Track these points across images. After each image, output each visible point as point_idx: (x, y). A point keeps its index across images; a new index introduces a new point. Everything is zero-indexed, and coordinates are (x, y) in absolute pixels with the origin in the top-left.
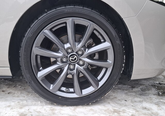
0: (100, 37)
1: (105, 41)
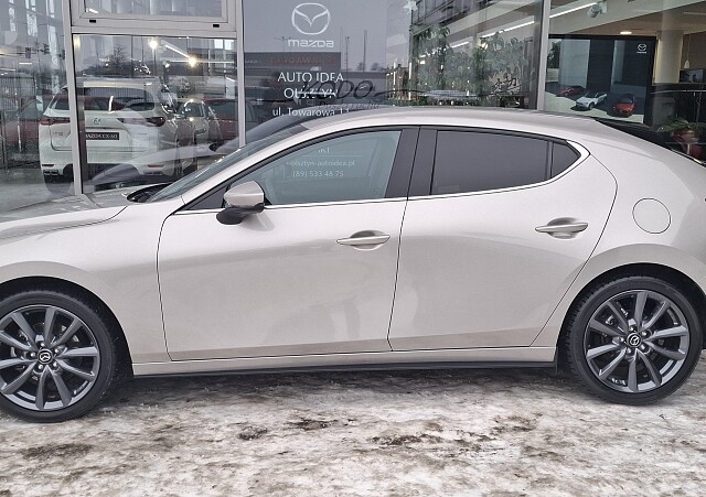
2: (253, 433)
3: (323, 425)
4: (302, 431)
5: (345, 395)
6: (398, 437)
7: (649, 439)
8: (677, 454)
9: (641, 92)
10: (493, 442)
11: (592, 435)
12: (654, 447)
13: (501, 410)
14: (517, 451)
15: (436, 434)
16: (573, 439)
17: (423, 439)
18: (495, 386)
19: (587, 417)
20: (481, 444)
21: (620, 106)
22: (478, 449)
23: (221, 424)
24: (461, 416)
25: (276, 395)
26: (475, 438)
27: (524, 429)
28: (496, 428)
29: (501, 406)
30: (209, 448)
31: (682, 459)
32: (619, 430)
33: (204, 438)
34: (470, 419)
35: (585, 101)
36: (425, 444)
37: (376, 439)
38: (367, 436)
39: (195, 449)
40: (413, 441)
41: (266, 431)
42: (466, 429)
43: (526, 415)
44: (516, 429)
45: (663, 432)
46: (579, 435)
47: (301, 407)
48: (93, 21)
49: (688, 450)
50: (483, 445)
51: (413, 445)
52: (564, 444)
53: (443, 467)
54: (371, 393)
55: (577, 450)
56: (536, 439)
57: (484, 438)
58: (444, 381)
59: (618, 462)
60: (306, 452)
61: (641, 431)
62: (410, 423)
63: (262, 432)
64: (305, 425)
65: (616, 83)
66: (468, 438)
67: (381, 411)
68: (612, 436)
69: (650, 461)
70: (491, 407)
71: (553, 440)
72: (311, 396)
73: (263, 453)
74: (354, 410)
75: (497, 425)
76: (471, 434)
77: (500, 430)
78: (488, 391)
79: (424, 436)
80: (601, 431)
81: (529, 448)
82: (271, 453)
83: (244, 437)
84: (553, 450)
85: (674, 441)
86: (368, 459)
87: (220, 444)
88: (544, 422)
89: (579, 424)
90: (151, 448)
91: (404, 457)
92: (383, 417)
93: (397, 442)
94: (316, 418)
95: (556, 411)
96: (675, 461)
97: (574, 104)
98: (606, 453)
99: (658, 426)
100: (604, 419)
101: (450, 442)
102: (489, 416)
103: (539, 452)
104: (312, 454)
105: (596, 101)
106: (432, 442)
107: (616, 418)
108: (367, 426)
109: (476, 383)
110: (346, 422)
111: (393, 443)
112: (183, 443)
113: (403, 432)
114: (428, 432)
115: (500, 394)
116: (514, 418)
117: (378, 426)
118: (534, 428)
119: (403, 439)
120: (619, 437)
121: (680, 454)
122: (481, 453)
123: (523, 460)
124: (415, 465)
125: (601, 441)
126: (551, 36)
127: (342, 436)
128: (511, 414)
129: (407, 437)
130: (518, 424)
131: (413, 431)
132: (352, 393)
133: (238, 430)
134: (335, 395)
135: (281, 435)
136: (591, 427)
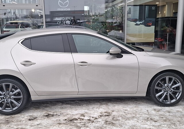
0: (177, 81)
1: (179, 83)
2: (33, 118)
3: (53, 116)
4: (46, 118)
5: (62, 106)
6: (72, 119)
7: (141, 118)
8: (148, 122)
9: (154, 20)
10: (98, 120)
11: (125, 117)
12: (142, 120)
13: (103, 110)
14: (103, 122)
15: (83, 118)
16: (120, 118)
17: (79, 119)
18: (104, 103)
19: (126, 112)
20: (94, 120)
21: (148, 24)
22: (93, 122)
23: (25, 116)
24: (92, 112)
25: (43, 107)
26: (94, 119)
27: (108, 116)
28: (100, 115)
29: (104, 109)
30: (19, 123)
31: (149, 124)
32: (134, 115)
33: (19, 120)
34: (94, 113)
35: (138, 23)
36: (79, 121)
37: (66, 120)
38: (63, 119)
39: (15, 124)
40: (76, 120)
41: (36, 118)
42: (92, 116)
43: (110, 111)
44: (106, 115)
45: (146, 116)
46: (122, 117)
47: (49, 110)
48: (4, 6)
49: (151, 121)
50: (95, 121)
51: (75, 121)
52: (117, 120)
53: (80, 128)
54: (69, 106)
55: (120, 122)
56: (110, 119)
57: (96, 118)
58: (91, 101)
59: (130, 125)
60: (45, 124)
61: (140, 115)
62: (77, 114)
63: (35, 118)
64: (48, 116)
65: (147, 17)
66: (91, 119)
67: (70, 111)
68: (131, 117)
69: (139, 124)
70: (101, 109)
71: (114, 119)
72: (53, 107)
73: (33, 124)
74: (63, 111)
75: (101, 114)
76: (93, 117)
77: (101, 116)
78: (101, 104)
79: (79, 118)
80: (129, 116)
81: (107, 121)
82: (35, 125)
83: (30, 120)
84: (113, 122)
85: (148, 118)
86: (61, 126)
87: (23, 122)
88: (114, 113)
89: (124, 114)
90: (4, 123)
91: (71, 125)
92: (70, 113)
93: (71, 121)
94: (52, 113)
95: (118, 110)
96: (147, 124)
97: (135, 24)
98: (128, 122)
99: (145, 114)
100: (131, 112)
101: (86, 120)
102: (99, 112)
103: (109, 123)
104: (46, 125)
105: (141, 22)
106: (81, 120)
107: (134, 112)
108: (65, 116)
109: (99, 102)
110: (59, 114)
111: (70, 121)
112: (13, 122)
113: (74, 117)
114: (80, 117)
115: (104, 105)
116: (106, 112)
117: (68, 115)
118: (111, 115)
119: (73, 120)
120: (133, 117)
121: (148, 123)
122: (93, 123)
123: (104, 125)
124: (73, 128)
125: (128, 119)
126: (128, 6)
127: (57, 119)
128: (105, 111)
129: (74, 119)
130: (106, 114)
131: (77, 117)
132: (64, 106)
133: (29, 118)
134: (60, 106)
135: (40, 119)
136: (126, 115)
